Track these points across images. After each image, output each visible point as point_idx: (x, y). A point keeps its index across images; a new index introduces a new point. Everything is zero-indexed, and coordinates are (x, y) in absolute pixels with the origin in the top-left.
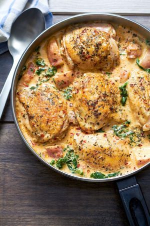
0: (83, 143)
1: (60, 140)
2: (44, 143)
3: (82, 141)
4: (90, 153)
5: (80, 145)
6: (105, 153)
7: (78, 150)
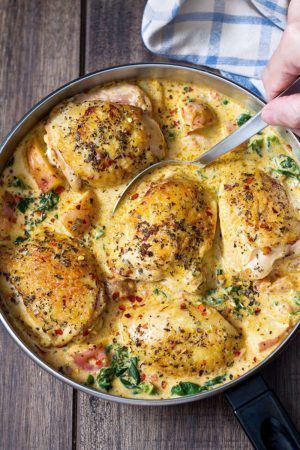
0: (142, 329)
1: (95, 333)
2: (65, 345)
3: (140, 326)
4: (160, 349)
5: (138, 336)
6: (192, 342)
7: (134, 347)
